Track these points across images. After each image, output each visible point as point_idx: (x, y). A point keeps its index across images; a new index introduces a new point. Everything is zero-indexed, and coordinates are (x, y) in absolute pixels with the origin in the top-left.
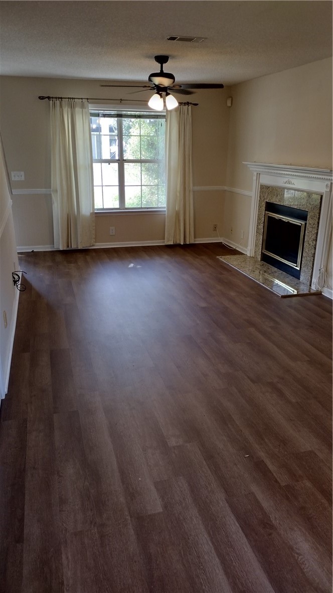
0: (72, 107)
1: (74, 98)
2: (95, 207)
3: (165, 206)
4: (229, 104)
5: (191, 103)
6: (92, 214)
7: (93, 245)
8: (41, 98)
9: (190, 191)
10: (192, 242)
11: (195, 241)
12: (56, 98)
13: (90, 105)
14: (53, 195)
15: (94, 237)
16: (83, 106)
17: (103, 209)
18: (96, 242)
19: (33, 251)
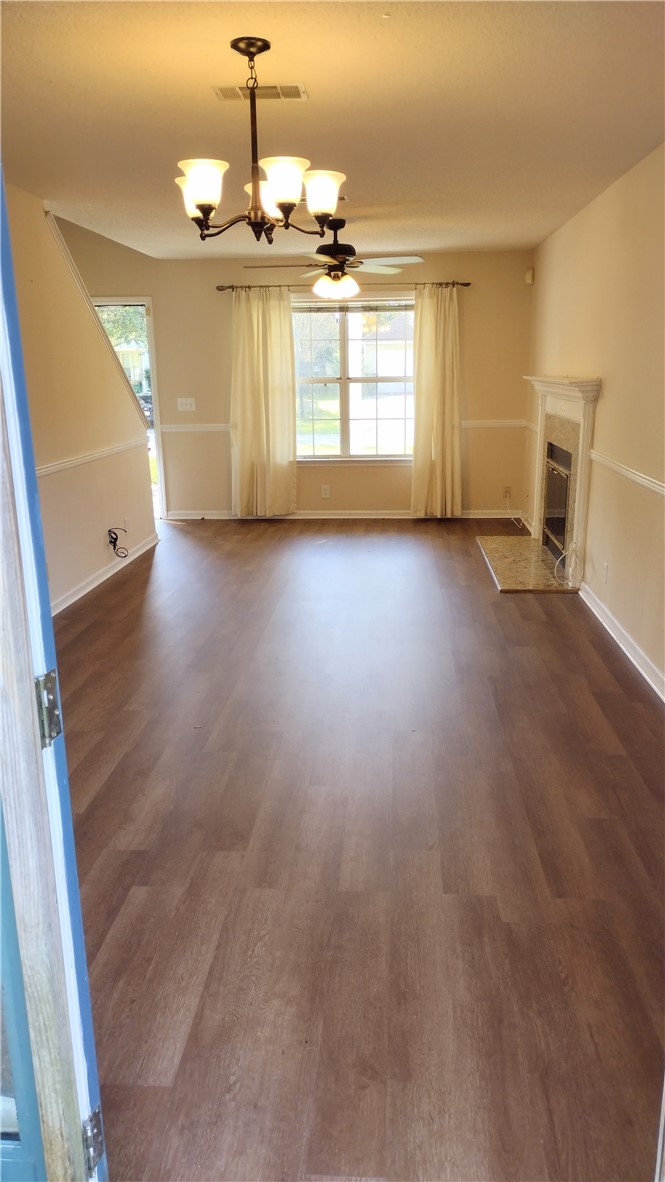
0: (265, 300)
1: (268, 287)
2: (298, 453)
3: (412, 453)
4: (529, 280)
5: (458, 284)
6: (291, 463)
7: (293, 514)
8: (220, 289)
9: (453, 428)
10: (458, 514)
11: (463, 514)
12: (241, 287)
13: (292, 295)
14: (231, 433)
15: (295, 499)
16: (281, 297)
17: (314, 456)
18: (297, 509)
19: (203, 519)
